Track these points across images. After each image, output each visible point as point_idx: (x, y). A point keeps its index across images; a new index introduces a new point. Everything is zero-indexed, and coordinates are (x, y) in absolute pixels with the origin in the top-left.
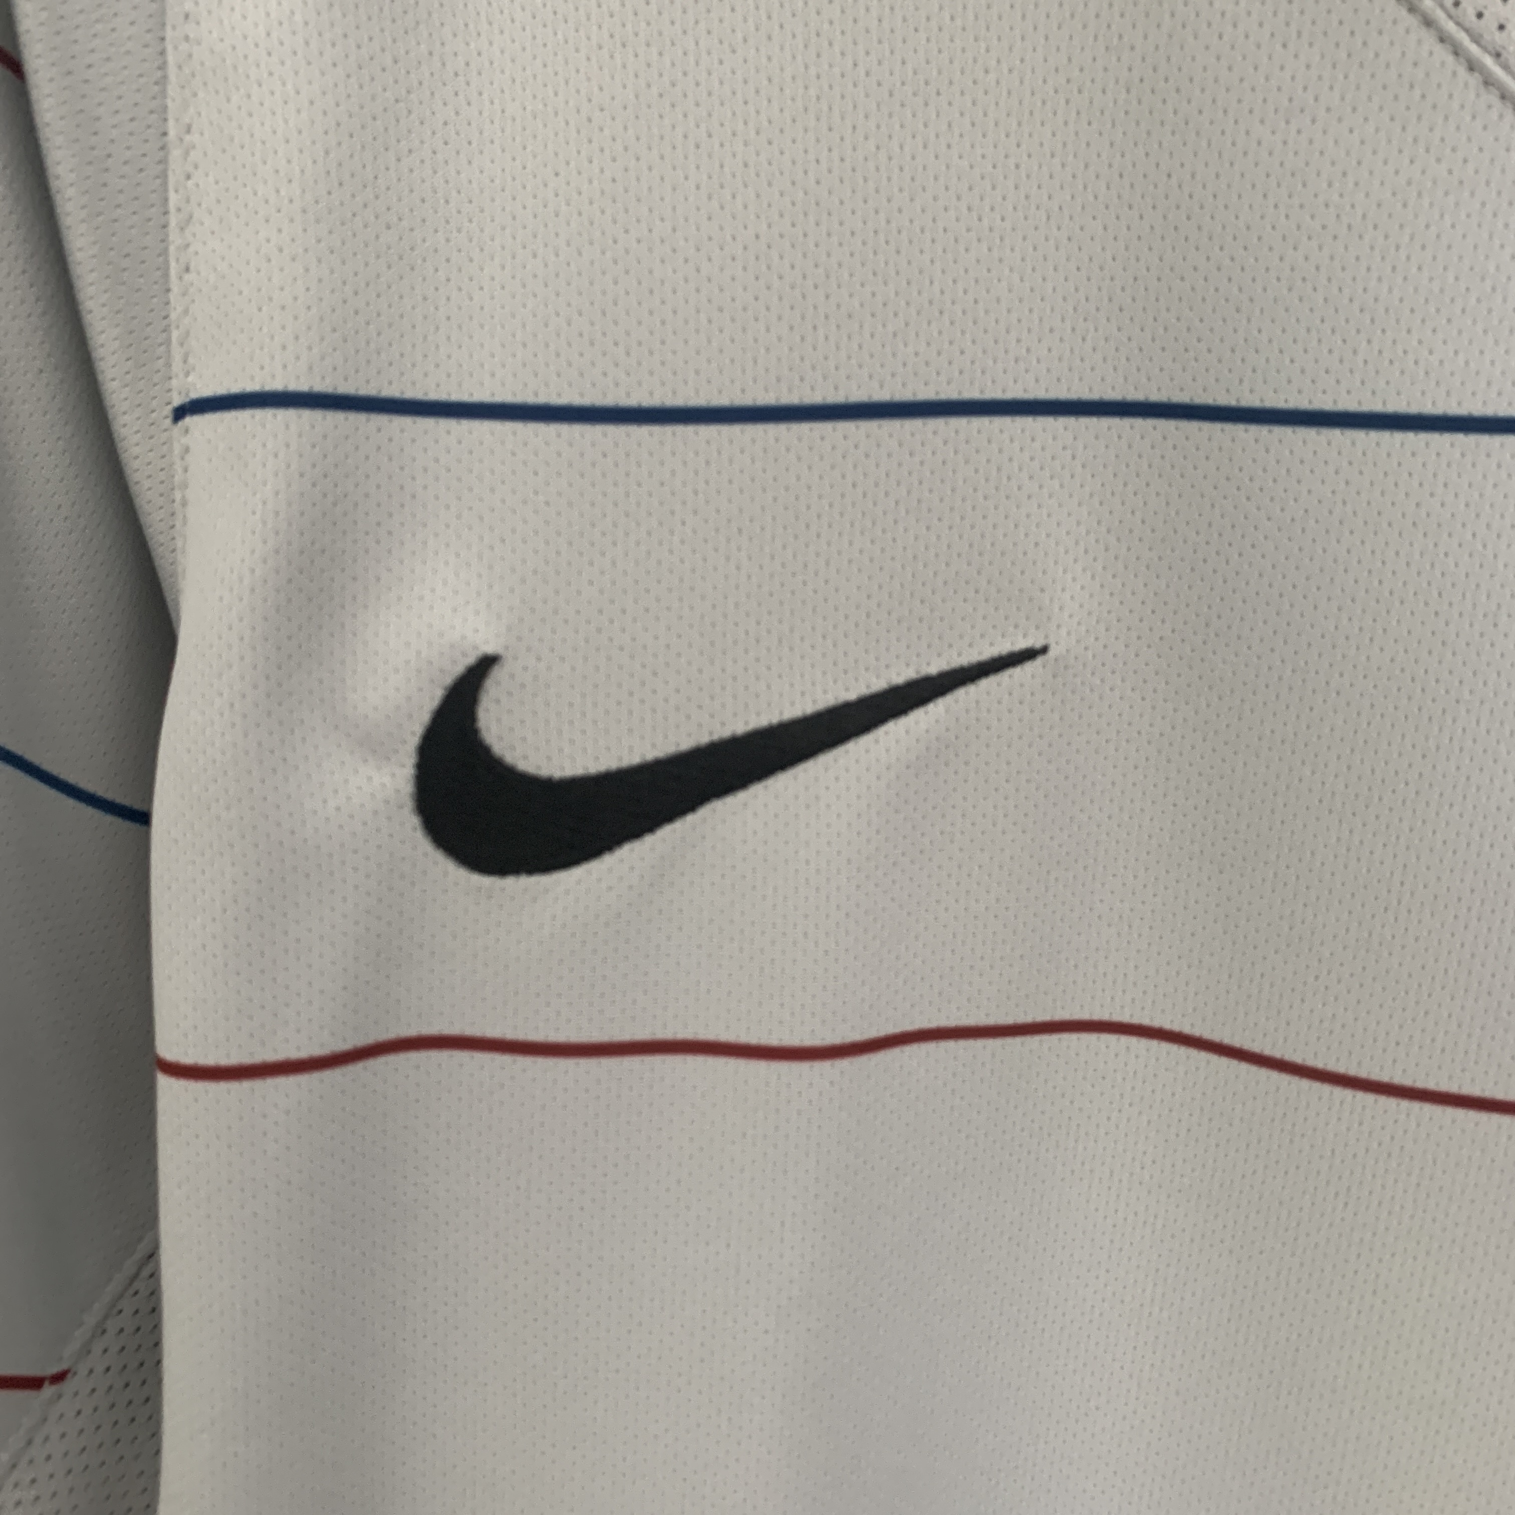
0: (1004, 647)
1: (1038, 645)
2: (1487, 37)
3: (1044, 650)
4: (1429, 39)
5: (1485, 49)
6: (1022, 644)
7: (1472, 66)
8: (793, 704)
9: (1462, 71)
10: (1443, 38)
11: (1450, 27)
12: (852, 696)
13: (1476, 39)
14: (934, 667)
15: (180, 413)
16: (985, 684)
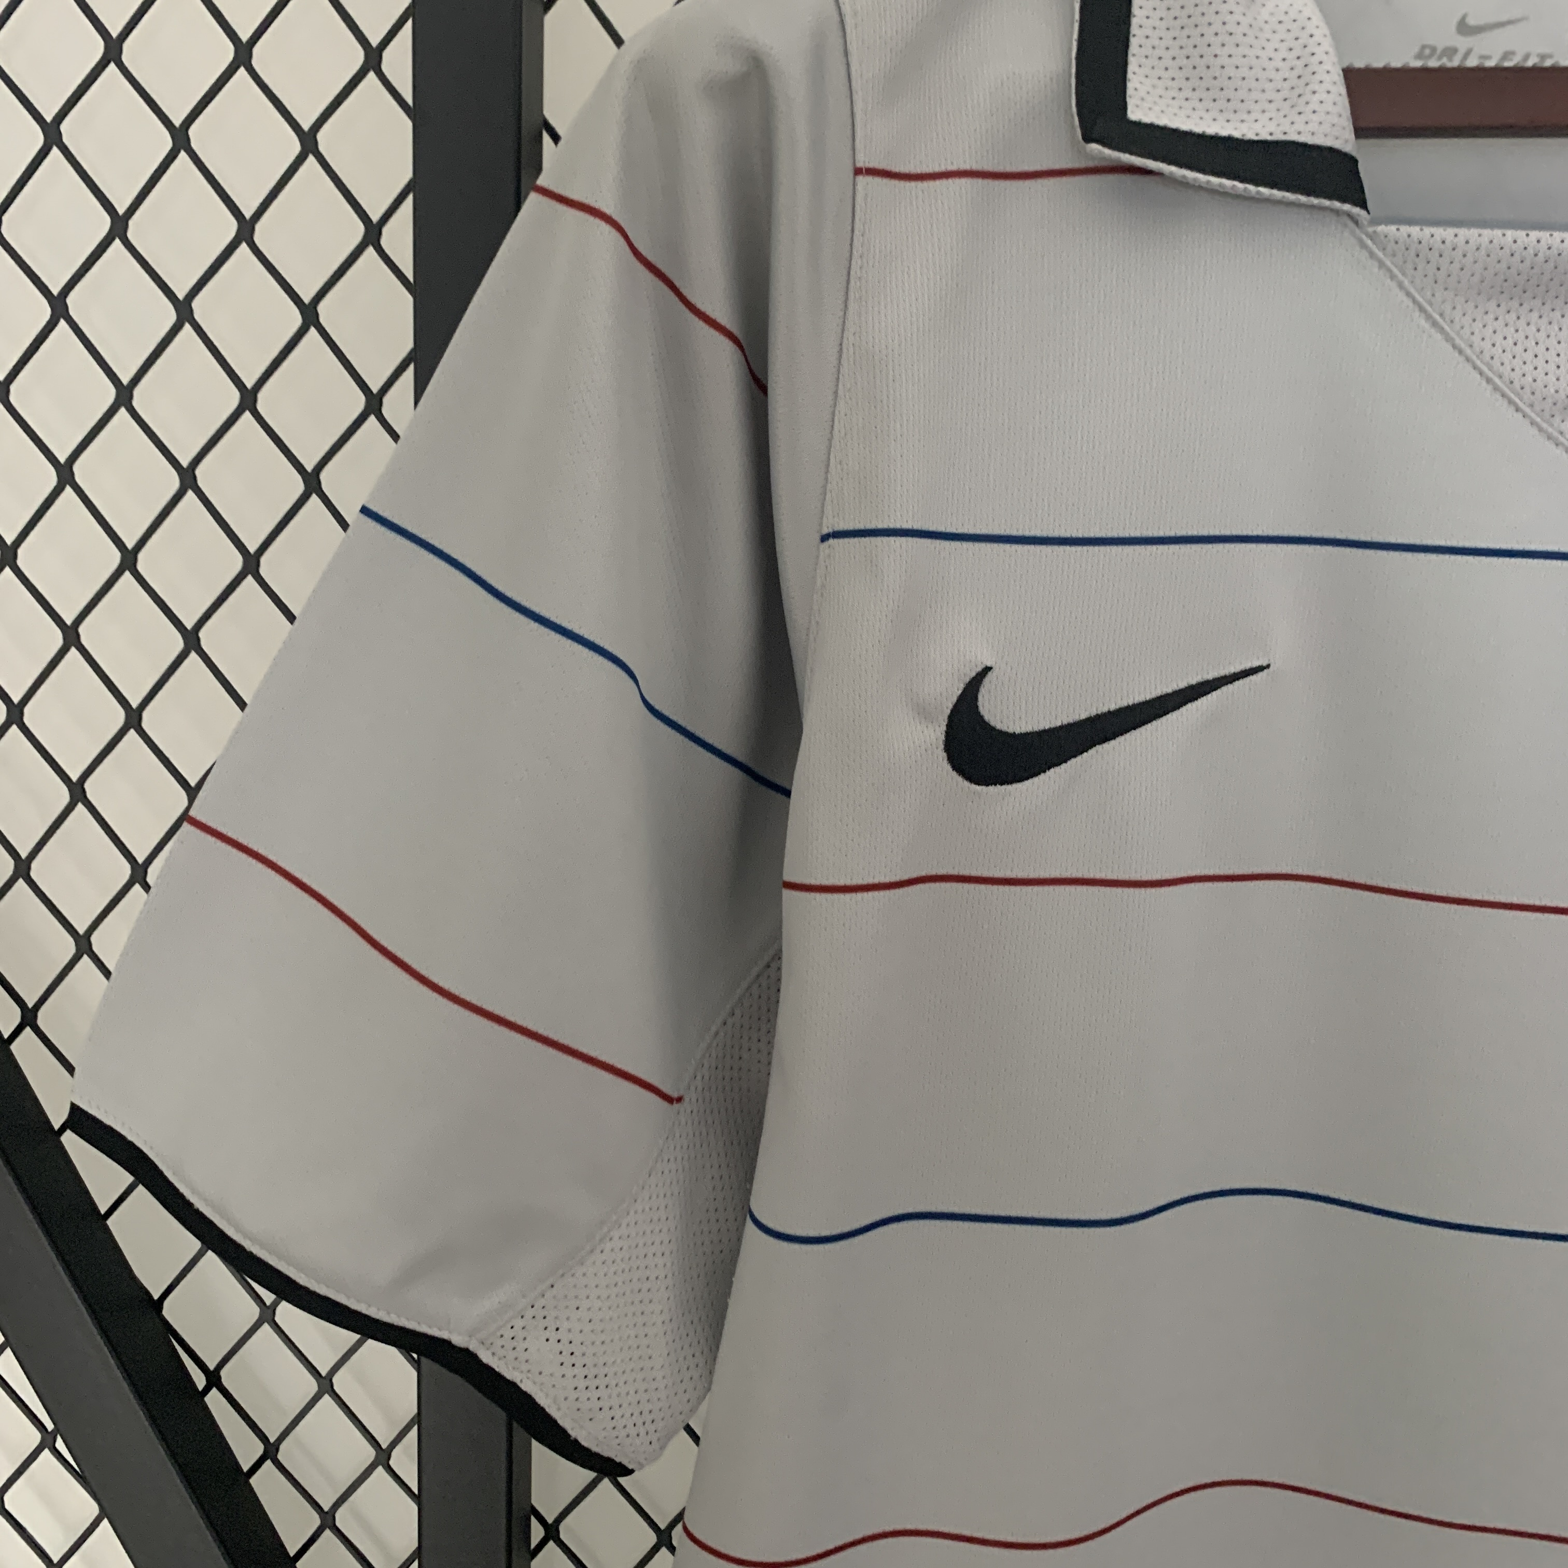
0: (1248, 665)
1: (1265, 664)
2: (1495, 368)
3: (1268, 666)
4: (1469, 367)
5: (1494, 373)
6: (1256, 664)
7: (1489, 380)
8: (1139, 694)
9: (1484, 383)
10: (1475, 367)
11: (1478, 363)
12: (1169, 690)
13: (1490, 368)
14: (1210, 676)
15: (824, 538)
16: (1237, 684)
